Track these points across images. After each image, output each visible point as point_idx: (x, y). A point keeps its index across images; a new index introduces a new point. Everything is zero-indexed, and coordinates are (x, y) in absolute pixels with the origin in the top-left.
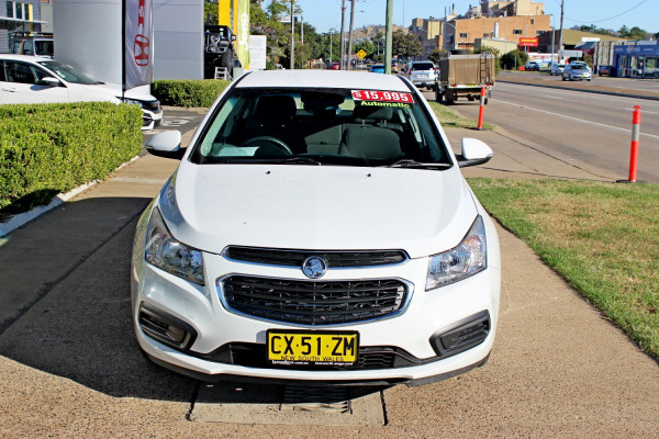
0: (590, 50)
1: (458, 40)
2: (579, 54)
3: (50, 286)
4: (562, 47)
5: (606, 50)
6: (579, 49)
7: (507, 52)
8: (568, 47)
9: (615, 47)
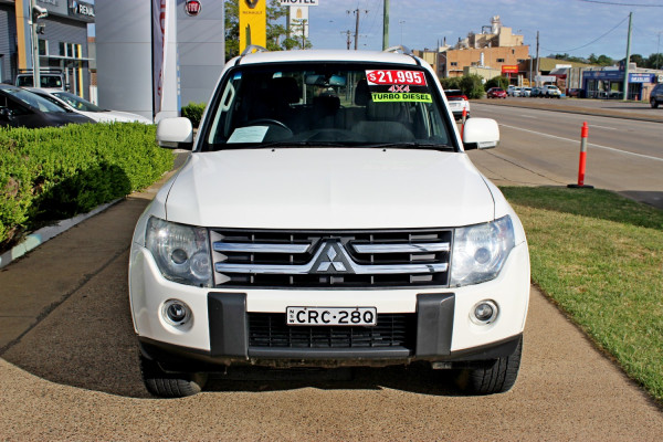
0: (562, 75)
1: (449, 68)
2: (553, 79)
3: (89, 277)
4: (539, 74)
5: (576, 76)
6: (553, 75)
7: (491, 78)
8: (545, 73)
9: (584, 72)
